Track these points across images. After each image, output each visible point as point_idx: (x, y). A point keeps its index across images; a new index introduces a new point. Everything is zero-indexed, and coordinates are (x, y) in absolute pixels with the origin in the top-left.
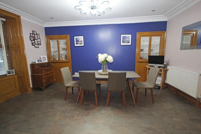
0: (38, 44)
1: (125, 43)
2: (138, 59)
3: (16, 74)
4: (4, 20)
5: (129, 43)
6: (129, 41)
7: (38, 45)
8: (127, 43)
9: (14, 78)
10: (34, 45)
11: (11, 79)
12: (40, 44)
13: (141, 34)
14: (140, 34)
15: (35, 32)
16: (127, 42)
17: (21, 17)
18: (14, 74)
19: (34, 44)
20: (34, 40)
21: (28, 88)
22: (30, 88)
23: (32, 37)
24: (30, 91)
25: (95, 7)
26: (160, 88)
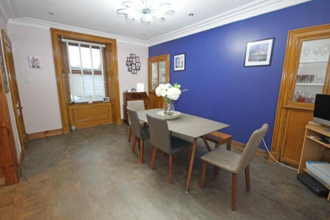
0: (136, 69)
1: (255, 60)
2: (285, 101)
3: (110, 101)
4: (104, 46)
5: (265, 60)
6: (266, 55)
7: (135, 71)
8: (260, 60)
9: (108, 106)
10: (130, 71)
11: (105, 106)
12: (139, 69)
13: (302, 35)
14: (298, 32)
15: (134, 56)
16: (260, 58)
17: (117, 41)
18: (109, 101)
19: (131, 69)
20: (131, 65)
21: (118, 118)
22: (121, 119)
23: (129, 61)
24: (119, 123)
25: (148, 9)
26: (327, 197)
